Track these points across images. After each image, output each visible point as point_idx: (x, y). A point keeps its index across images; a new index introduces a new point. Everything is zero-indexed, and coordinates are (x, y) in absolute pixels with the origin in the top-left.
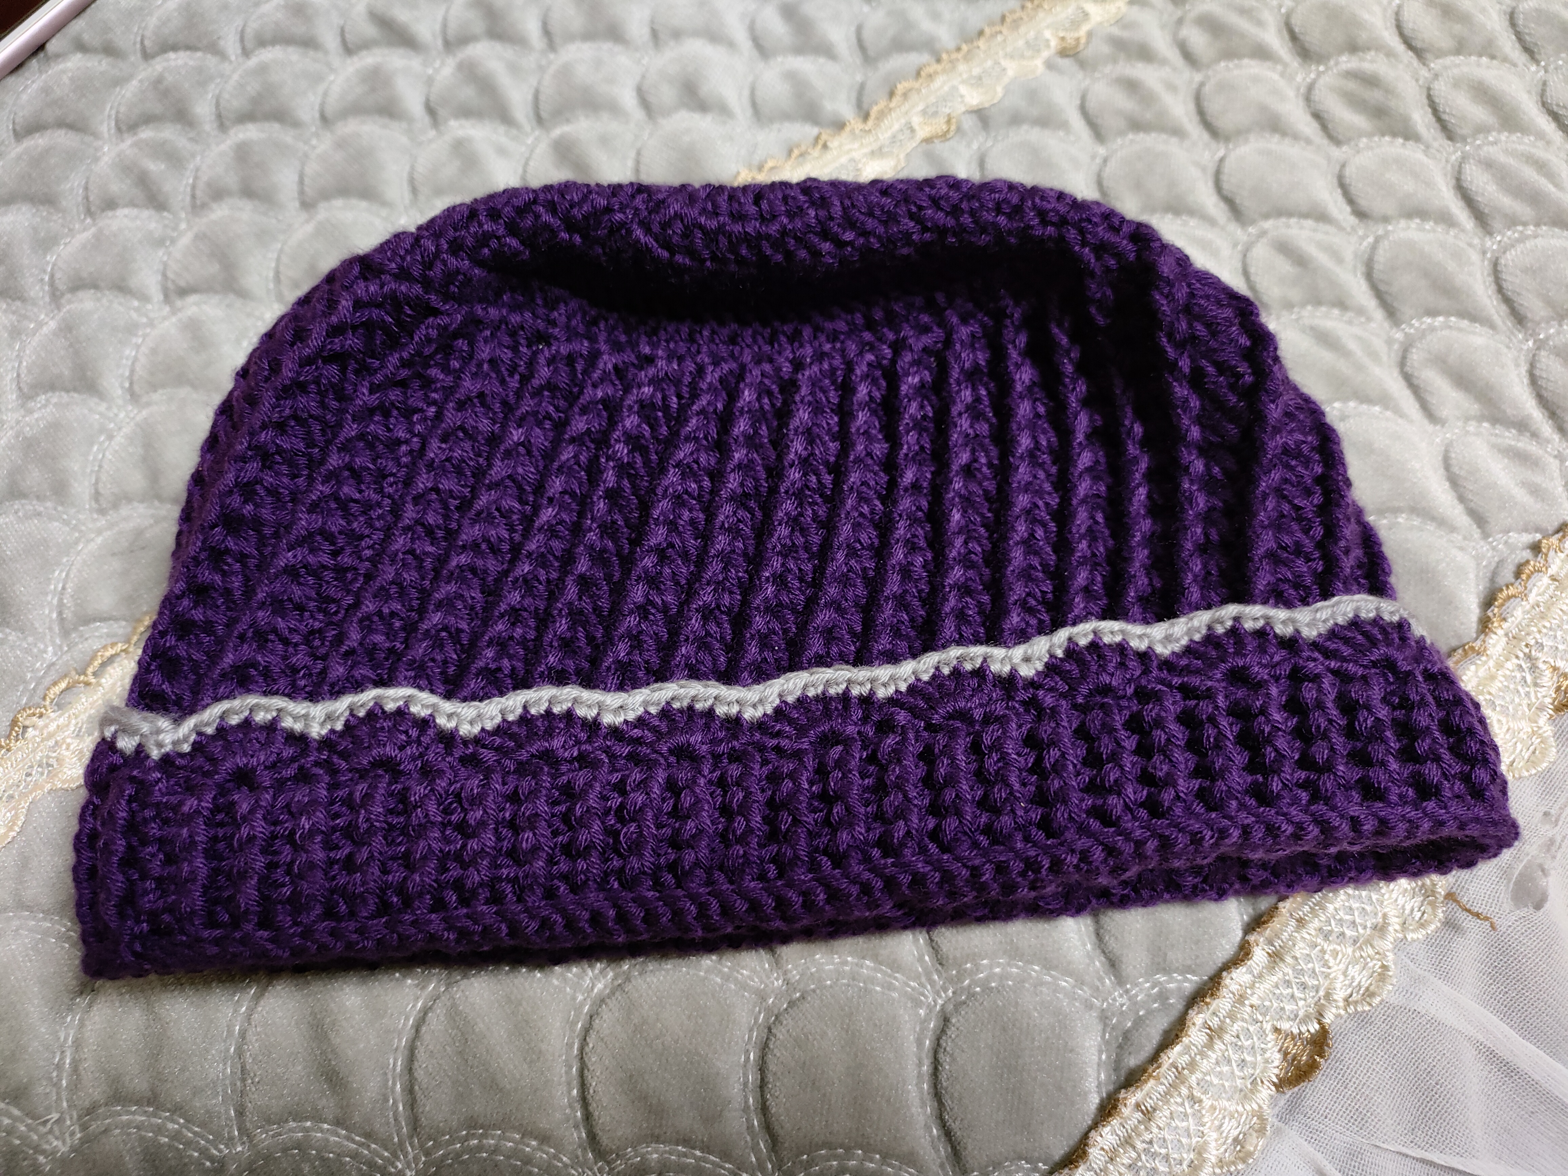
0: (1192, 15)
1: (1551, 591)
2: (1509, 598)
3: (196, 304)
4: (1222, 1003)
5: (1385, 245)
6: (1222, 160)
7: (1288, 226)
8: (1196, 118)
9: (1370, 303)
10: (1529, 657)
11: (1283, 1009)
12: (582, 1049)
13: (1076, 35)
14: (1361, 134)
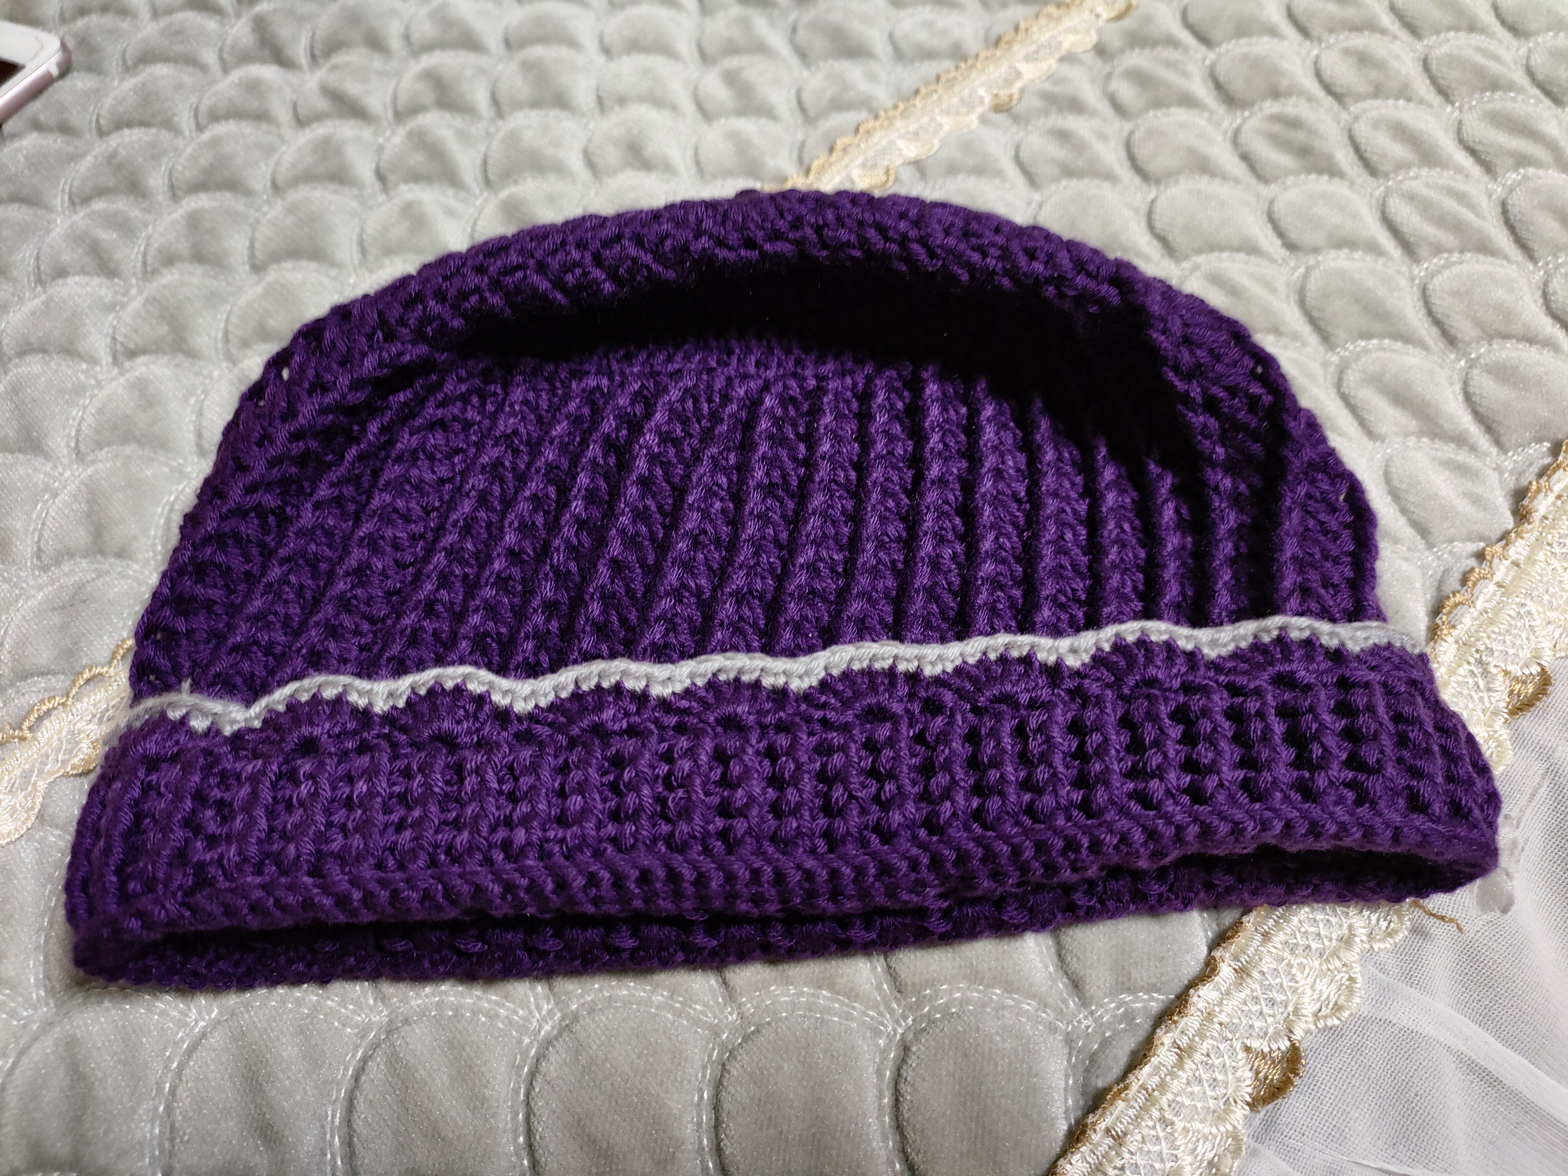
0: (1120, 69)
1: (1497, 598)
2: (1456, 605)
3: (145, 364)
4: (1190, 1021)
5: (1315, 274)
6: (1153, 201)
7: (1220, 260)
8: (1127, 164)
9: (1305, 329)
10: (1480, 662)
11: (1251, 1026)
12: (528, 1095)
13: (1009, 92)
14: (1287, 173)
